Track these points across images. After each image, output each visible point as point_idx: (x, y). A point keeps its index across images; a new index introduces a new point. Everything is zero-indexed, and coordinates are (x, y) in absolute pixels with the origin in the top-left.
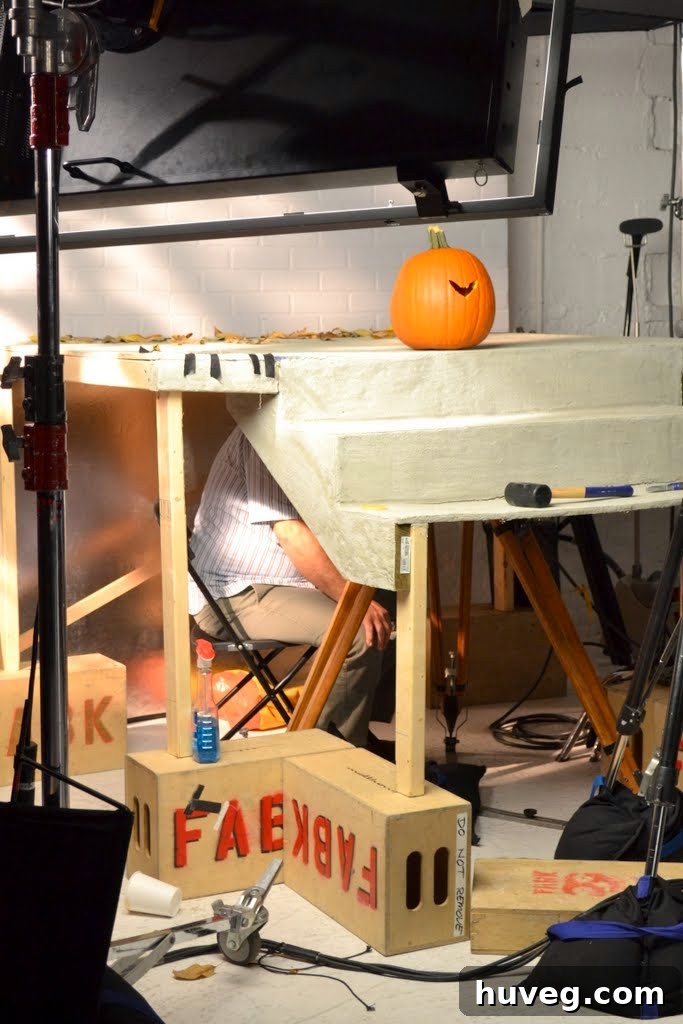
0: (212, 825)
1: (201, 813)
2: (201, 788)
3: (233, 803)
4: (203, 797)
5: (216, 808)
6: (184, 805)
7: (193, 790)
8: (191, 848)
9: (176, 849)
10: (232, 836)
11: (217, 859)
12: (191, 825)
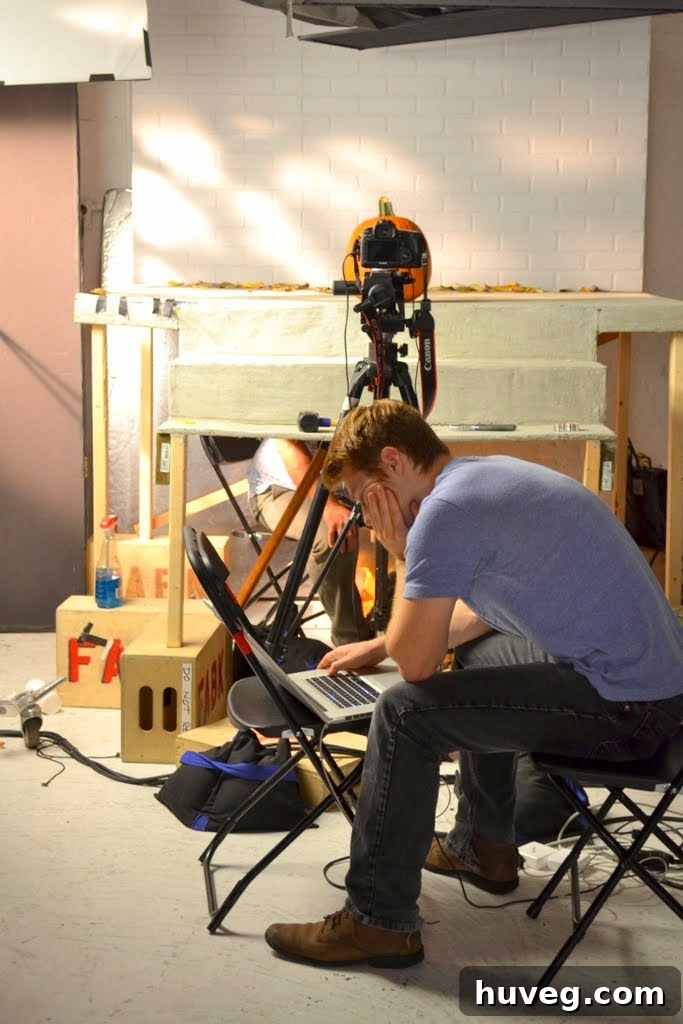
0: (99, 655)
1: (89, 644)
2: (90, 626)
3: (117, 642)
4: (92, 632)
5: (103, 643)
6: (77, 635)
7: (85, 625)
8: (83, 669)
9: (70, 668)
10: (116, 666)
11: (103, 682)
12: (83, 652)
